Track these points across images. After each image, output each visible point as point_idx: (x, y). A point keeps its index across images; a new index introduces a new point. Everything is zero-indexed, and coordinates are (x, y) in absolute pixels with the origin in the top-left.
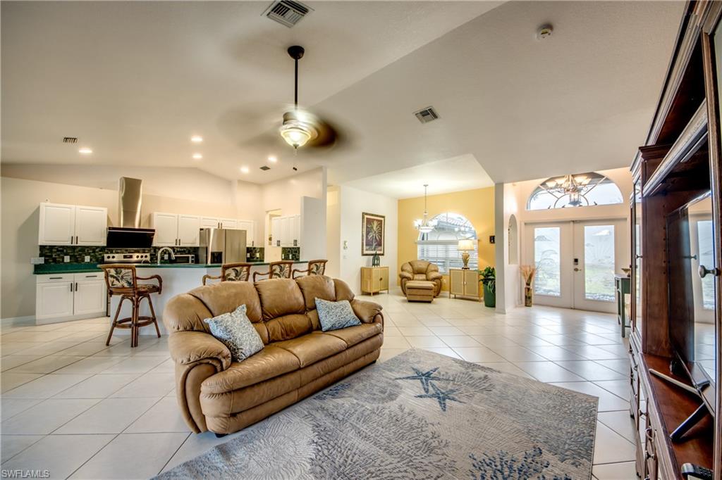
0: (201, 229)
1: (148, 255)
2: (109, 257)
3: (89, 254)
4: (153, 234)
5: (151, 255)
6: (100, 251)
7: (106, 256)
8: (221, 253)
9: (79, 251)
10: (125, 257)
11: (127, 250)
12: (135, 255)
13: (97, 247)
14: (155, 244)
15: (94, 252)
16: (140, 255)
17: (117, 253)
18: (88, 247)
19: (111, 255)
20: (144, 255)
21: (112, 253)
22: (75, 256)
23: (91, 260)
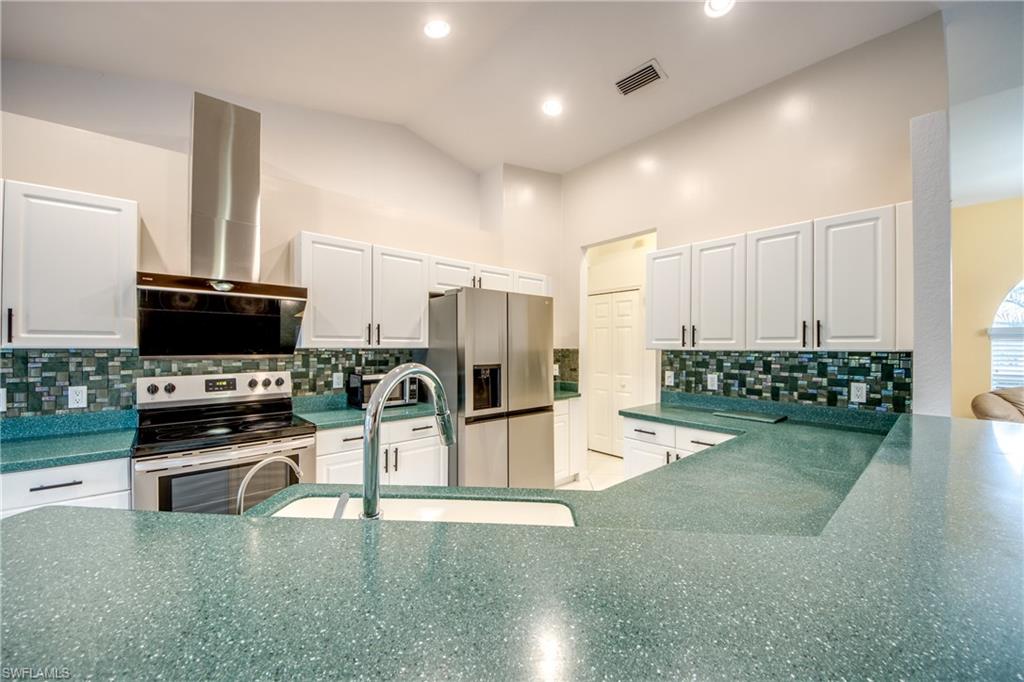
0: (433, 296)
1: (286, 375)
2: (153, 390)
3: (84, 379)
4: (301, 307)
5: (294, 376)
6: (124, 366)
7: (142, 383)
8: (499, 366)
9: (45, 367)
10: (211, 386)
11: (217, 363)
12: (242, 379)
13: (114, 353)
14: (307, 340)
15: (102, 368)
16: (261, 376)
17: (187, 372)
18: (78, 353)
19: (162, 382)
20: (273, 376)
21: (168, 372)
22: (28, 388)
23: (91, 400)
